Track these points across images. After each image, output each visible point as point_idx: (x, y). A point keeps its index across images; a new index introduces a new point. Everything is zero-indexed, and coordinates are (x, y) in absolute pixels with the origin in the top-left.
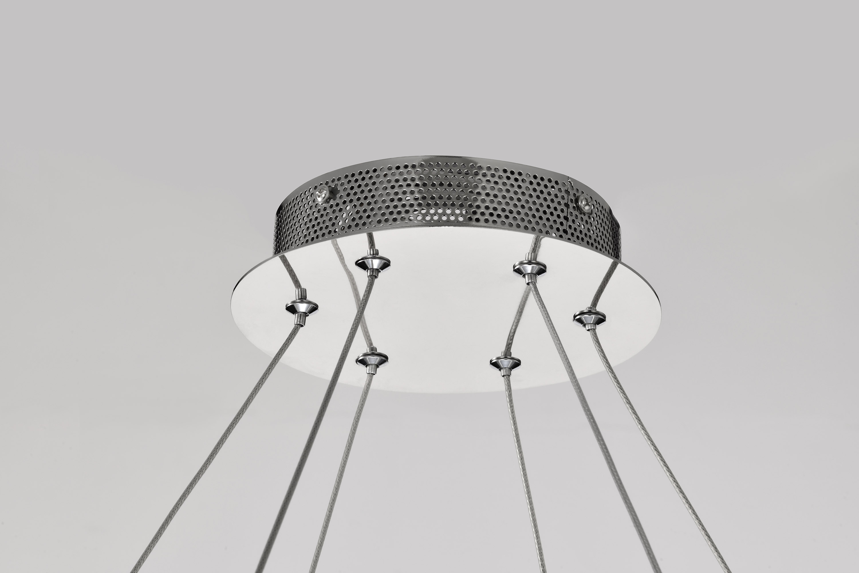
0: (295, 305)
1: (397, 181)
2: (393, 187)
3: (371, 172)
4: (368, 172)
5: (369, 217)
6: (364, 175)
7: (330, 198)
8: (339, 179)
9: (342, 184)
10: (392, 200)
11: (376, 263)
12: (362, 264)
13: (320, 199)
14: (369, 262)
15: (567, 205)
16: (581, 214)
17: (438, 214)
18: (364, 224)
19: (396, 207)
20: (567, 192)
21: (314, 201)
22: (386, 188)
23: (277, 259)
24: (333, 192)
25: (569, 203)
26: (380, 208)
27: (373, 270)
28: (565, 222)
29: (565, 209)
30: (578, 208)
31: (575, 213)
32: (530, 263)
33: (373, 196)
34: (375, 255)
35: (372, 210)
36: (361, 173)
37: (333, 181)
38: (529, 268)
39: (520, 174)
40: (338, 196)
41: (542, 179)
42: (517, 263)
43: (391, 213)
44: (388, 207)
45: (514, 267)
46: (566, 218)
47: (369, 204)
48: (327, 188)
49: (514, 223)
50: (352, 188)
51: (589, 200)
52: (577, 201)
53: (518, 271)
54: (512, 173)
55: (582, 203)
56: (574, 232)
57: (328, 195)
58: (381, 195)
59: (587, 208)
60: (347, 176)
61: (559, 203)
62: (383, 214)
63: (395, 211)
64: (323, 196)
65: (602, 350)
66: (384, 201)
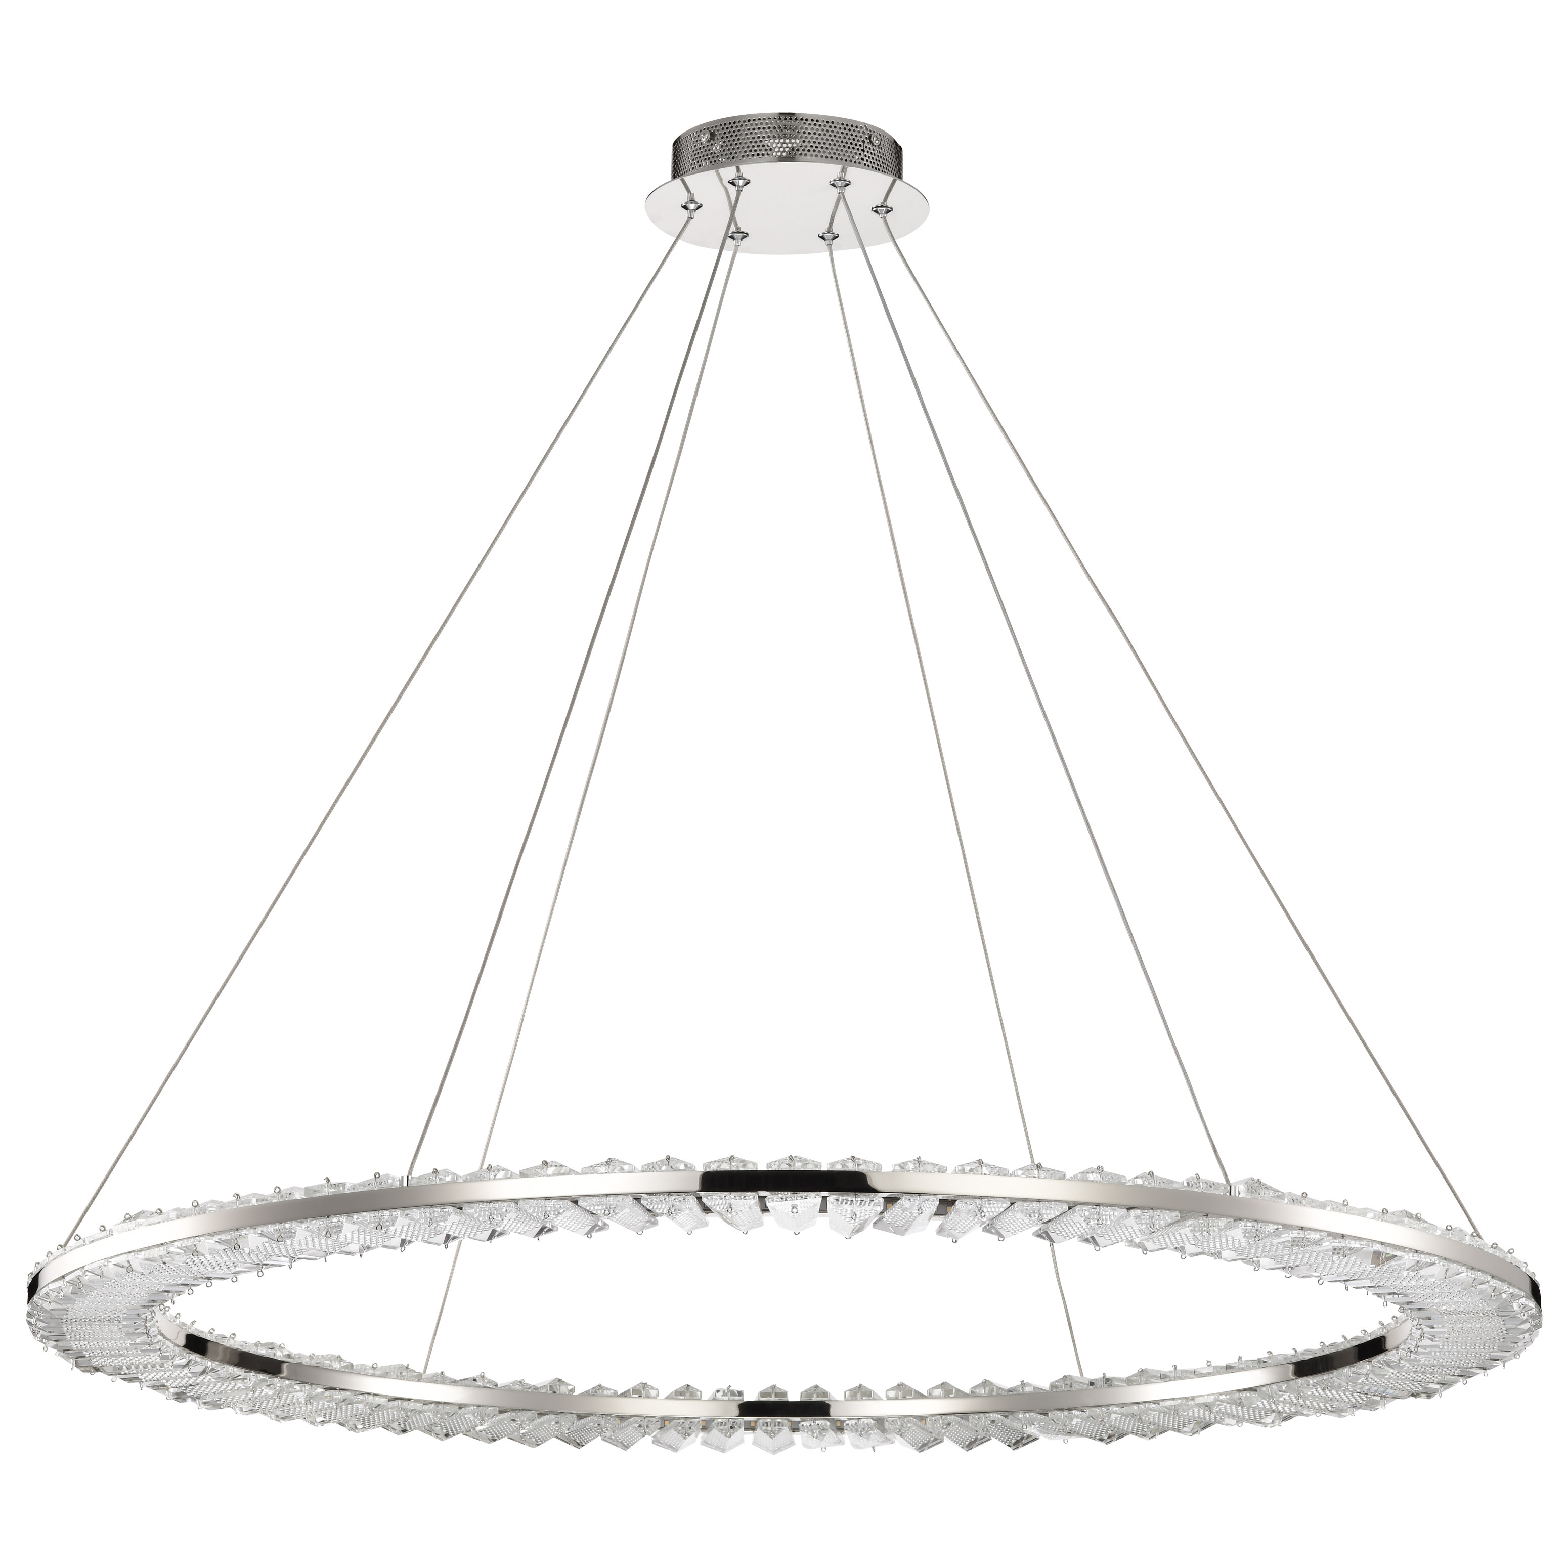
0: (688, 205)
1: (754, 129)
2: (751, 133)
3: (737, 122)
4: (735, 123)
5: (736, 153)
6: (732, 125)
7: (711, 139)
8: (716, 127)
9: (718, 130)
10: (751, 142)
11: (741, 182)
12: (733, 184)
13: (704, 139)
14: (736, 181)
15: (863, 141)
16: (873, 146)
17: (780, 151)
18: (733, 158)
19: (753, 146)
20: (864, 132)
21: (700, 140)
22: (747, 134)
23: (678, 181)
24: (713, 135)
25: (865, 140)
26: (743, 148)
27: (739, 186)
28: (862, 153)
29: (862, 144)
30: (871, 142)
31: (870, 146)
32: (840, 180)
33: (739, 139)
34: (740, 177)
35: (738, 148)
36: (730, 123)
37: (712, 127)
38: (839, 183)
39: (833, 123)
40: (716, 138)
41: (847, 125)
42: (832, 180)
43: (751, 151)
44: (748, 147)
45: (830, 182)
46: (863, 150)
47: (736, 144)
48: (708, 132)
49: (829, 156)
50: (725, 133)
51: (878, 136)
52: (870, 138)
53: (833, 185)
54: (828, 122)
55: (874, 139)
56: (868, 159)
57: (709, 137)
58: (744, 139)
59: (877, 142)
60: (721, 125)
61: (858, 141)
62: (745, 152)
63: (753, 149)
64: (706, 137)
65: (890, 231)
66: (746, 143)
